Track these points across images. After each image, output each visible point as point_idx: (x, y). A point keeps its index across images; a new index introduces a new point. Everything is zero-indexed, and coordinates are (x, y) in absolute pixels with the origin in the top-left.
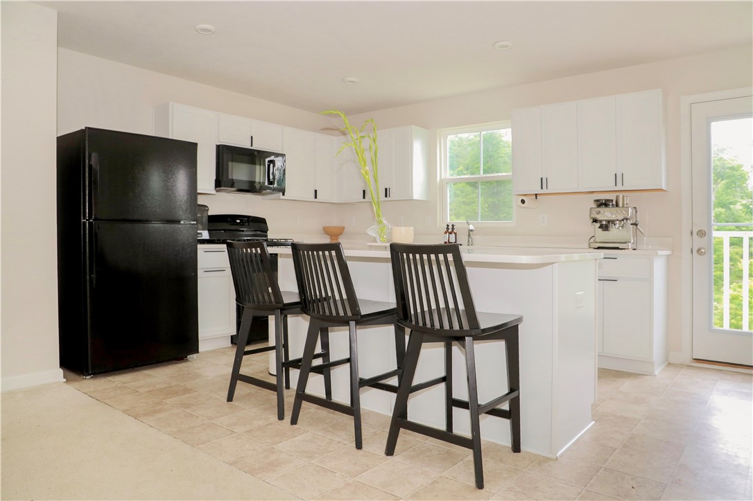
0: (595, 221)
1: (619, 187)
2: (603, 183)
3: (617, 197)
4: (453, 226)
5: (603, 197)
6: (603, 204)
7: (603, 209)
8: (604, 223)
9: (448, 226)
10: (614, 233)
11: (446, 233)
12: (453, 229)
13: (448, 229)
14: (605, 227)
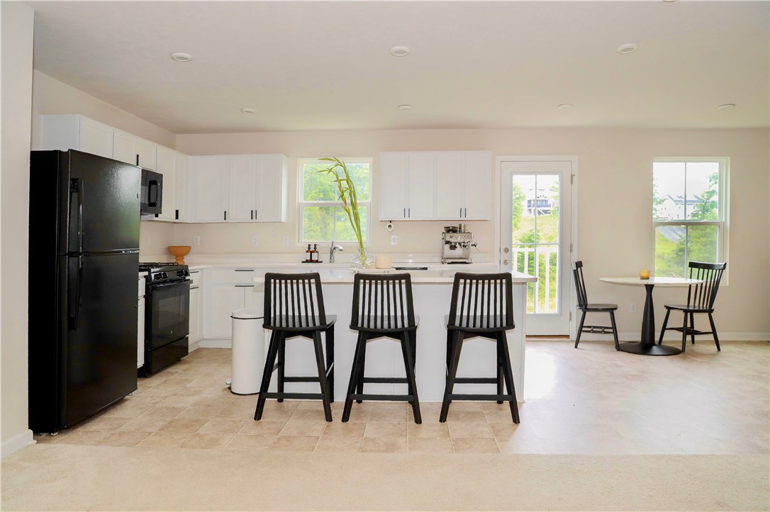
0: (447, 242)
1: (463, 218)
2: (451, 215)
3: (460, 225)
4: (315, 245)
5: (451, 225)
6: (452, 230)
7: (451, 234)
8: (453, 244)
9: (309, 245)
10: (459, 251)
11: (307, 252)
12: (315, 248)
13: (309, 248)
14: (453, 247)
